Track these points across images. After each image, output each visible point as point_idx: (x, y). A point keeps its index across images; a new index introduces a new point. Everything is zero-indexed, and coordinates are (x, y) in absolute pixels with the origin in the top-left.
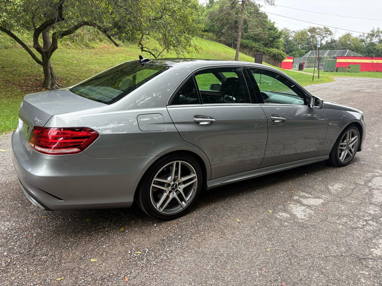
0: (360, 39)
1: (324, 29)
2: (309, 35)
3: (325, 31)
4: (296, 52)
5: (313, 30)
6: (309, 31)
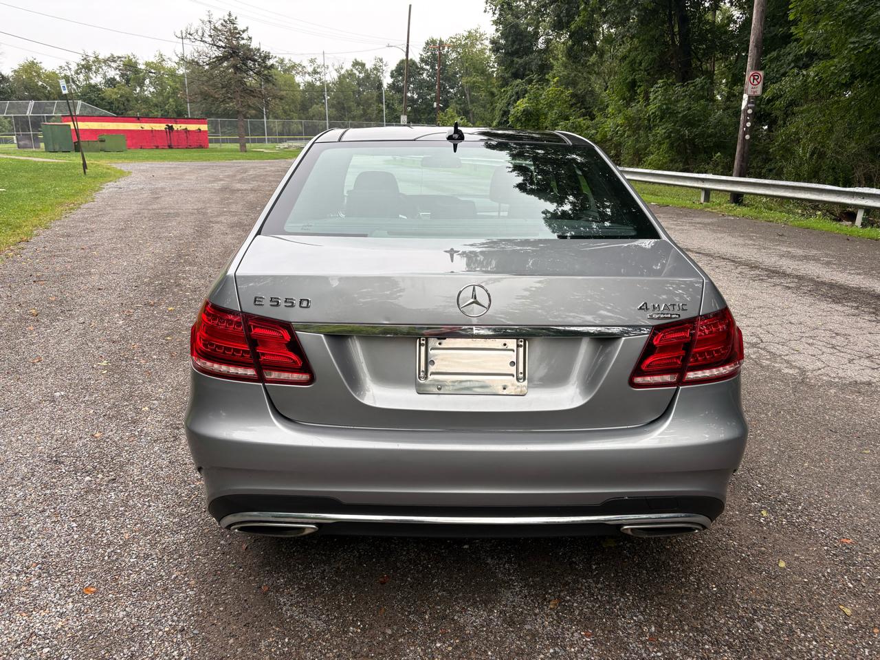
0: (62, 75)
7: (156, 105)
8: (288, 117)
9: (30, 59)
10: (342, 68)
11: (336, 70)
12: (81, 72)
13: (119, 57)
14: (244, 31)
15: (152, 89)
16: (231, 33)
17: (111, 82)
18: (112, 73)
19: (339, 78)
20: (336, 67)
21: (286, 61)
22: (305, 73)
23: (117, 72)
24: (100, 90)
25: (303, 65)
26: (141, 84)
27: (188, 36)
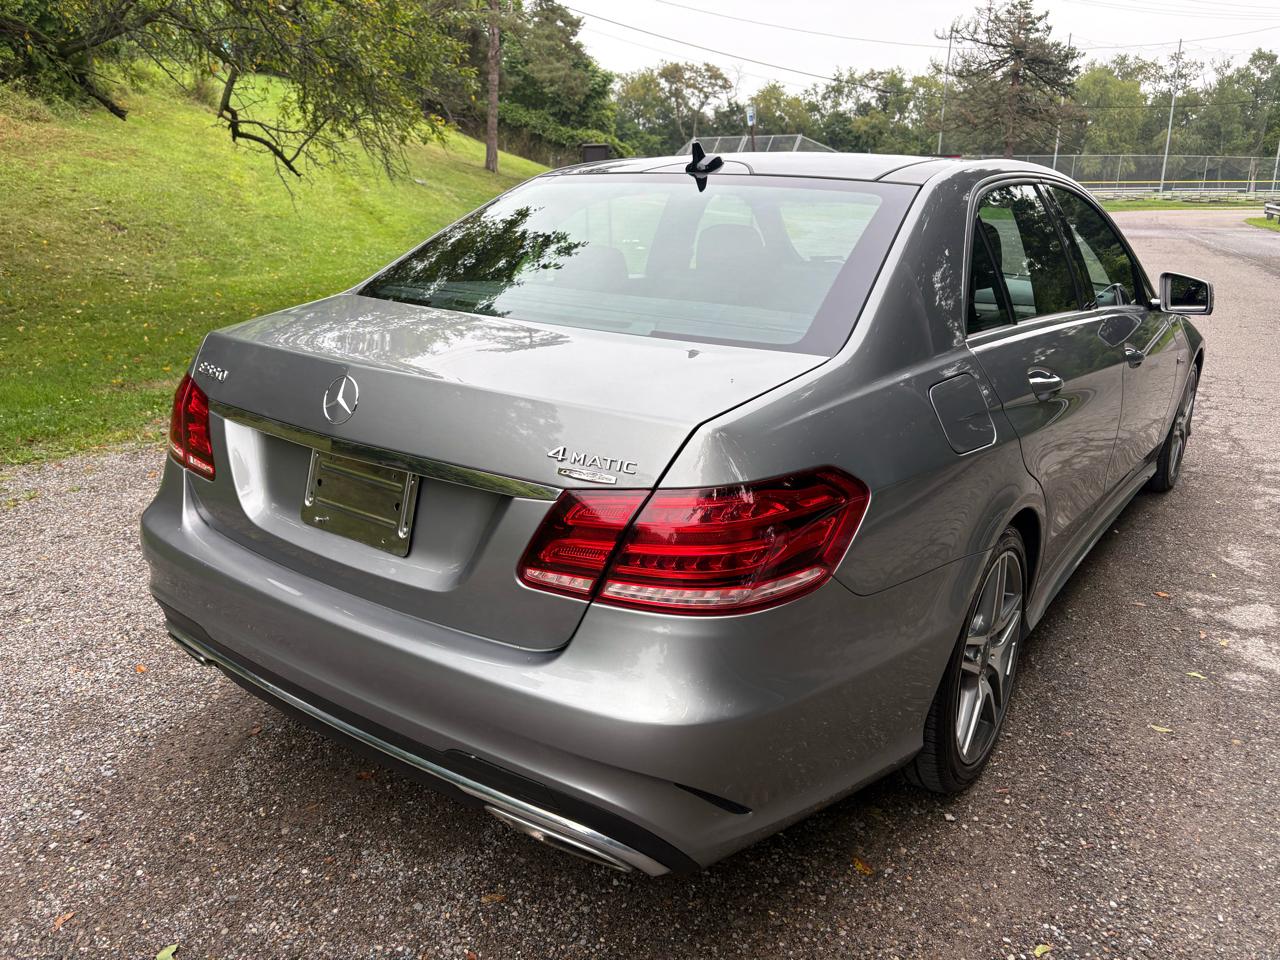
0: (807, 101)
1: (707, 70)
2: (663, 89)
3: (710, 78)
4: (635, 141)
5: (673, 73)
6: (662, 75)
7: (916, 138)
8: (1115, 151)
9: (772, 82)
10: (1229, 66)
11: (1216, 70)
12: (829, 97)
13: (880, 73)
14: (1040, 19)
15: (915, 116)
16: (1020, 23)
17: (864, 109)
18: (869, 96)
19: (1221, 83)
20: (1217, 65)
21: (1130, 60)
22: (1161, 77)
23: (875, 94)
24: (848, 120)
25: (1159, 64)
26: (902, 110)
27: (954, 34)
